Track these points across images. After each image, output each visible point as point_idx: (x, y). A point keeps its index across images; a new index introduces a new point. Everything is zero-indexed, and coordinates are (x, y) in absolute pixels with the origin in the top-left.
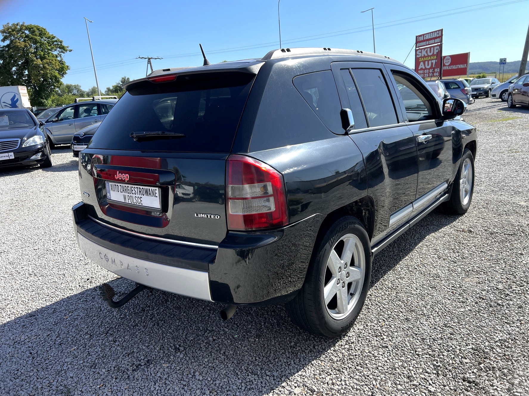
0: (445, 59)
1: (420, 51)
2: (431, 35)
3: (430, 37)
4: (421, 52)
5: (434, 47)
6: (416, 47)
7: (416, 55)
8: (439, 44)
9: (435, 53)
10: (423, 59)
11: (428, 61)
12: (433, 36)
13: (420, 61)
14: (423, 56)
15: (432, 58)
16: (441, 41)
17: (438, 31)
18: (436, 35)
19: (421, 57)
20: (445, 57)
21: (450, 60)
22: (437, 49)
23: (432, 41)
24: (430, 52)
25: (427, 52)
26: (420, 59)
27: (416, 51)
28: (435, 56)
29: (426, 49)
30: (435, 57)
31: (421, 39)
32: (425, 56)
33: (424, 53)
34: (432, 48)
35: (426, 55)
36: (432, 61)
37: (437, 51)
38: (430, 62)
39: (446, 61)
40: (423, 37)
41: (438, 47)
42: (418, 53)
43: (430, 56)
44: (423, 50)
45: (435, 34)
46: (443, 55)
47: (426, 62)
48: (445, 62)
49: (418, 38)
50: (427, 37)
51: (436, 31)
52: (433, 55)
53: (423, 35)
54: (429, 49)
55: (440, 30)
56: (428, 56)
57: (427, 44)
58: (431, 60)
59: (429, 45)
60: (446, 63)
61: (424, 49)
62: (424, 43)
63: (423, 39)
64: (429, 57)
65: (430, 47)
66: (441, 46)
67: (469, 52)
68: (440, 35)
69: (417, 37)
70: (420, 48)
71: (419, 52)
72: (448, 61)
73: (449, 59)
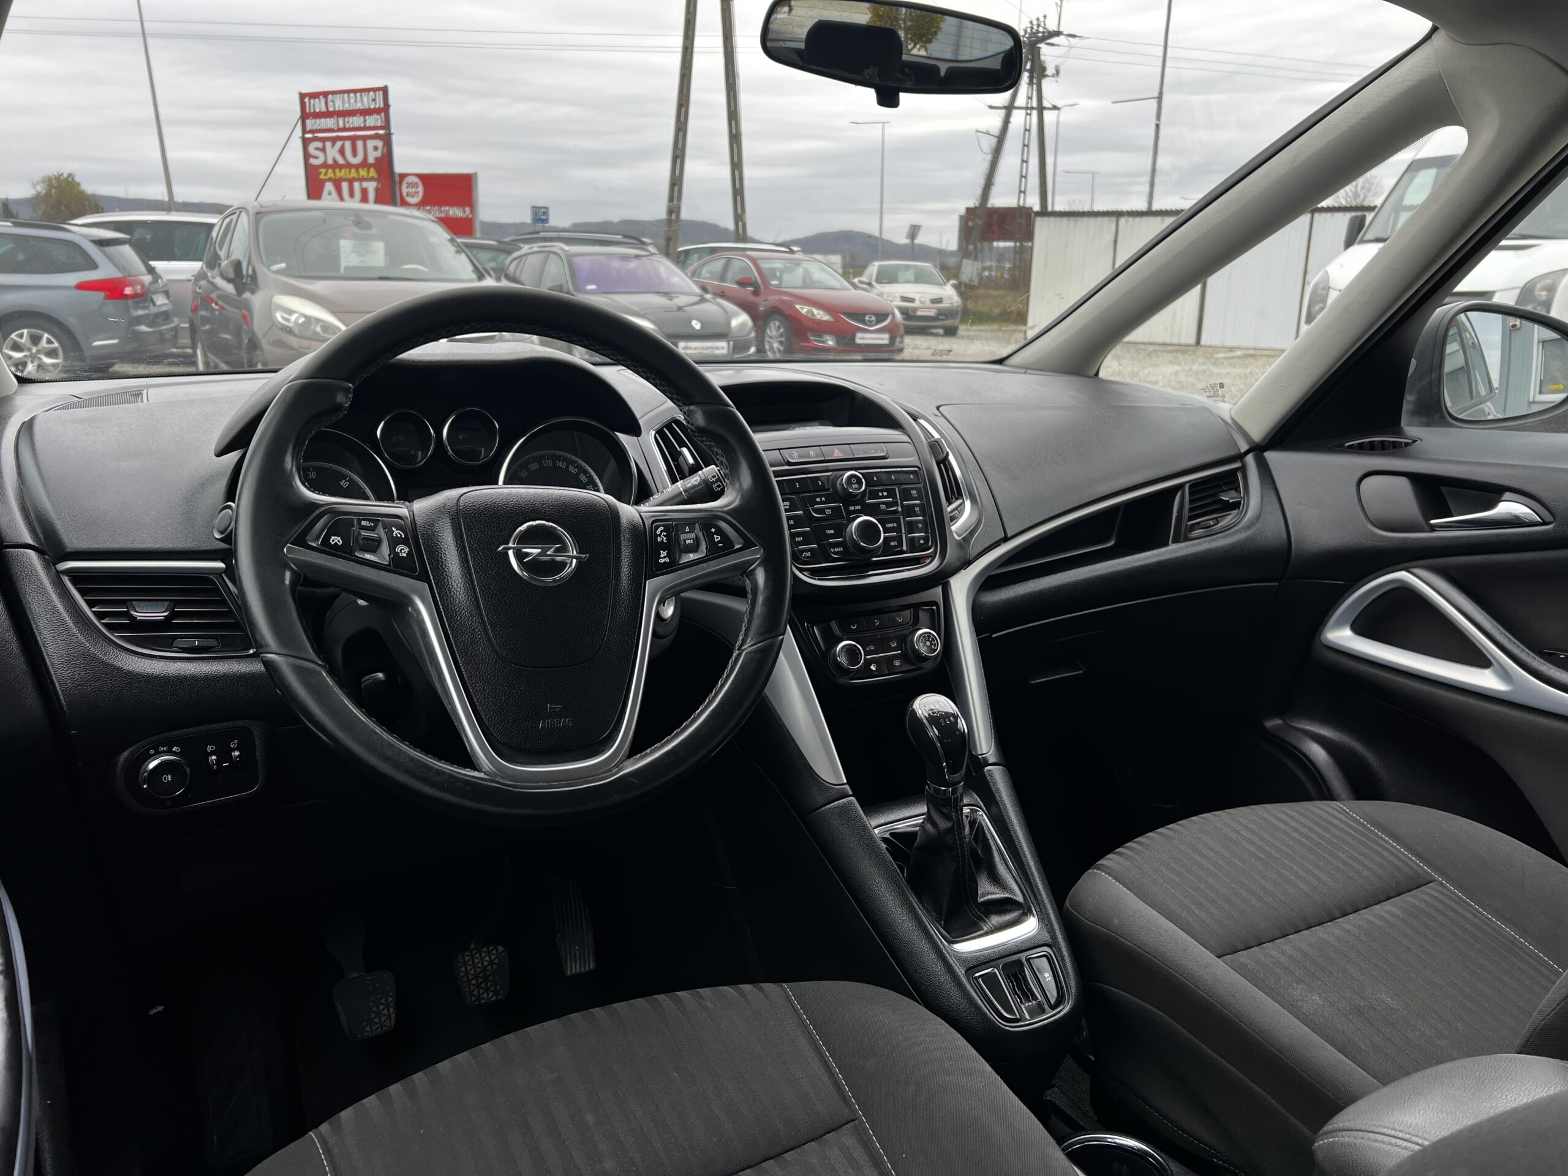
0: (404, 186)
1: (319, 145)
2: (352, 101)
3: (347, 107)
4: (323, 150)
5: (364, 138)
6: (304, 131)
7: (307, 156)
8: (382, 132)
9: (371, 160)
10: (330, 174)
11: (351, 182)
12: (359, 106)
13: (322, 177)
14: (330, 162)
15: (363, 173)
16: (387, 126)
17: (374, 90)
18: (365, 102)
19: (325, 165)
20: (403, 176)
21: (421, 189)
22: (376, 148)
23: (357, 121)
24: (355, 153)
25: (342, 151)
26: (323, 171)
27: (306, 142)
28: (372, 170)
29: (339, 144)
30: (373, 173)
31: (319, 105)
32: (336, 166)
33: (333, 153)
34: (360, 144)
35: (341, 161)
36: (365, 184)
37: (378, 154)
38: (356, 185)
39: (410, 190)
40: (323, 100)
41: (379, 144)
42: (311, 148)
43: (357, 167)
44: (328, 144)
45: (365, 99)
46: (399, 168)
47: (345, 186)
48: (405, 194)
49: (307, 100)
50: (338, 104)
51: (368, 90)
52: (365, 164)
53: (325, 94)
54: (348, 144)
55: (379, 89)
56: (349, 166)
57: (341, 125)
58: (362, 180)
59: (345, 129)
60: (408, 194)
61: (334, 140)
62: (329, 123)
63: (324, 109)
64: (353, 170)
65: (353, 139)
66: (387, 140)
67: (476, 174)
68: (380, 104)
69: (302, 96)
70: (316, 135)
71: (317, 149)
72: (414, 190)
73: (415, 185)
